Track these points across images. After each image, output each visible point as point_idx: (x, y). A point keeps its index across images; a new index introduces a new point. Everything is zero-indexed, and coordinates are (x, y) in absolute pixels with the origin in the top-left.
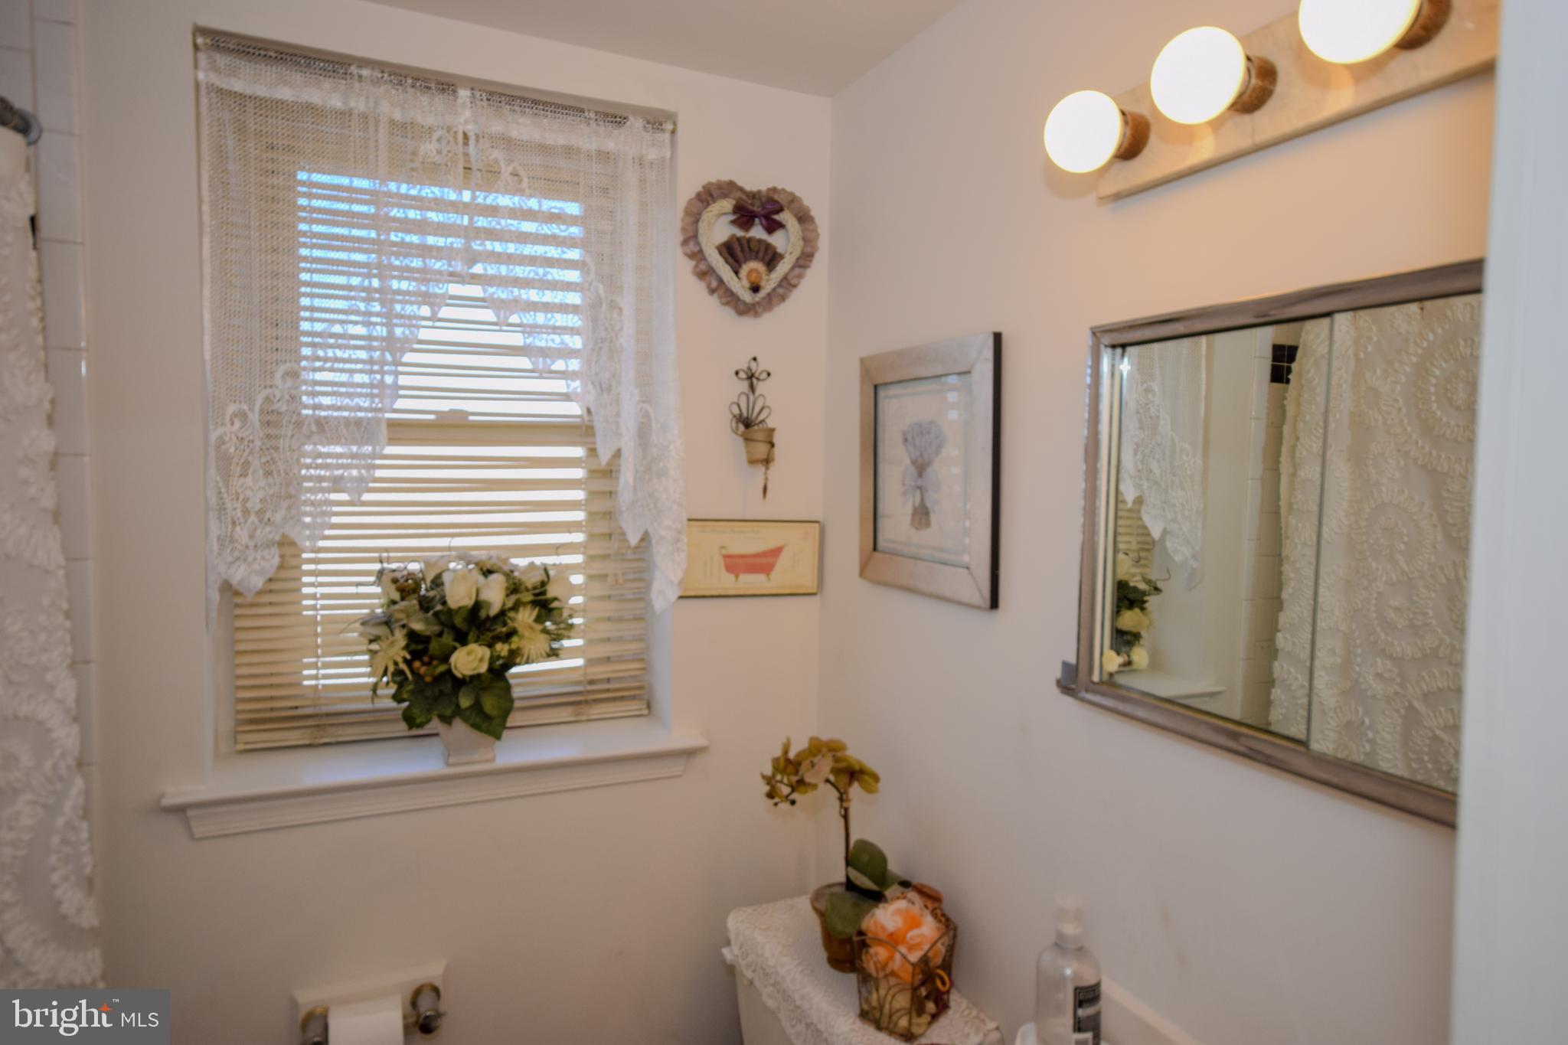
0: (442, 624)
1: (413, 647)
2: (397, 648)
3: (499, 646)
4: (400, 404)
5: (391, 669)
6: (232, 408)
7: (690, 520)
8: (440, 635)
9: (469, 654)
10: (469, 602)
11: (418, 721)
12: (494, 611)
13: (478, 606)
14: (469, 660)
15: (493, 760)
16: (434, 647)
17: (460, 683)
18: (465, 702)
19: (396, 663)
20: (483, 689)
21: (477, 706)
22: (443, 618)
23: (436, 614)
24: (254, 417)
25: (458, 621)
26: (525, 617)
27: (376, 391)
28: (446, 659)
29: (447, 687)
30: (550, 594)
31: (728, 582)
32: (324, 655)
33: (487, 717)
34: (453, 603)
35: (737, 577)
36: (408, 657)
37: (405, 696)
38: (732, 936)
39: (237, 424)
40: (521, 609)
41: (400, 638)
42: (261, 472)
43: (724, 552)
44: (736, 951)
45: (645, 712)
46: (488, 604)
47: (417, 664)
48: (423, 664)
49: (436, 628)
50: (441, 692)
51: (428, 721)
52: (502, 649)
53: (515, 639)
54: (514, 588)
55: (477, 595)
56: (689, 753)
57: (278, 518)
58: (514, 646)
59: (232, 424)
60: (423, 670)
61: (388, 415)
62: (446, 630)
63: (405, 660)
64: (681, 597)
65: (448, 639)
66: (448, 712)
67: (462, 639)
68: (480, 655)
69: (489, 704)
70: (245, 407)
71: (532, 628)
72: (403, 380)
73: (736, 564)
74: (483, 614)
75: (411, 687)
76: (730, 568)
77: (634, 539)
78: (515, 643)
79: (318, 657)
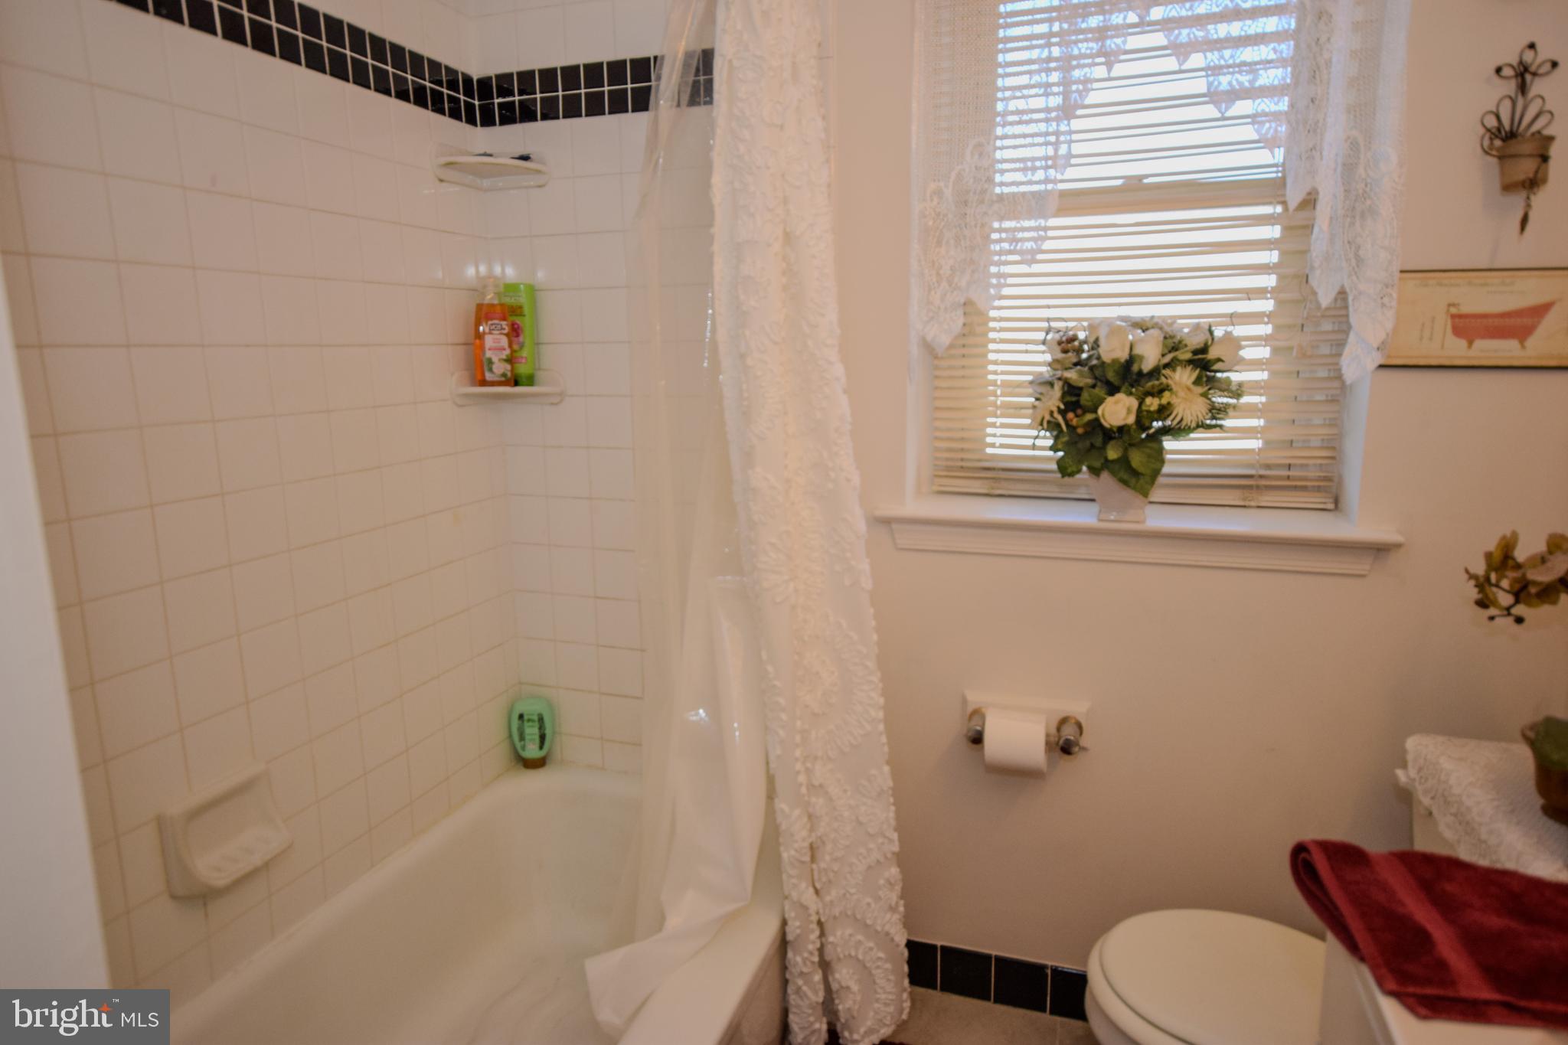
0: (1096, 378)
1: (1069, 399)
2: (1054, 399)
3: (1149, 400)
4: (1070, 173)
5: (1047, 417)
6: (932, 186)
7: (1402, 272)
8: (1094, 386)
9: (1116, 403)
10: (1123, 355)
11: (1069, 470)
12: (1147, 366)
13: (1132, 359)
14: (1117, 410)
15: (1143, 522)
16: (1085, 398)
17: (1109, 435)
18: (1112, 454)
19: (1052, 413)
20: (1131, 445)
21: (1124, 461)
22: (1098, 373)
23: (1092, 368)
24: (948, 192)
25: (1111, 376)
26: (1183, 377)
27: (1050, 163)
28: (1095, 411)
29: (1098, 441)
30: (1212, 354)
31: (1457, 349)
32: (1003, 416)
33: (1135, 473)
34: (1107, 357)
35: (1470, 343)
36: (1062, 407)
37: (1060, 447)
38: (1410, 757)
39: (935, 202)
40: (1179, 369)
41: (1057, 392)
42: (952, 242)
43: (1453, 310)
44: (1412, 773)
45: (1331, 506)
46: (1141, 358)
47: (1070, 415)
48: (1077, 416)
49: (1090, 381)
50: (1092, 446)
51: (1079, 471)
52: (1152, 403)
53: (1166, 394)
54: (1173, 345)
55: (1131, 349)
56: (1379, 550)
57: (963, 283)
58: (1164, 401)
59: (932, 200)
60: (1075, 422)
61: (1061, 186)
62: (1099, 384)
63: (1060, 411)
64: (1381, 366)
65: (1099, 391)
66: (1097, 464)
67: (1113, 390)
68: (1127, 404)
69: (1137, 459)
70: (942, 184)
71: (1189, 389)
72: (1077, 149)
73: (1466, 326)
74: (1135, 368)
75: (1065, 439)
76: (1457, 332)
77: (1326, 299)
78: (1166, 398)
79: (997, 417)
